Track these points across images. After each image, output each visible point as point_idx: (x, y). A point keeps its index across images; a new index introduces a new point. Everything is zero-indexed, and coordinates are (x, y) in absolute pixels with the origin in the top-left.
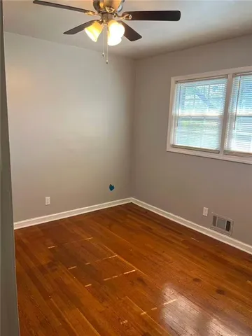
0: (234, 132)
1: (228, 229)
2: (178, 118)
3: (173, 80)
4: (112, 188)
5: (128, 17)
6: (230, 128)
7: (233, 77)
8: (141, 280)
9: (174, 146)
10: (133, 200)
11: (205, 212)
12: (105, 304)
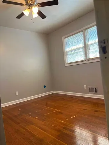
0: (90, 51)
1: (96, 92)
2: (67, 52)
3: (63, 38)
4: (45, 87)
5: (39, 6)
6: (88, 50)
7: (85, 30)
8: (60, 113)
9: (68, 64)
10: (55, 92)
11: (85, 87)
12: (45, 121)
